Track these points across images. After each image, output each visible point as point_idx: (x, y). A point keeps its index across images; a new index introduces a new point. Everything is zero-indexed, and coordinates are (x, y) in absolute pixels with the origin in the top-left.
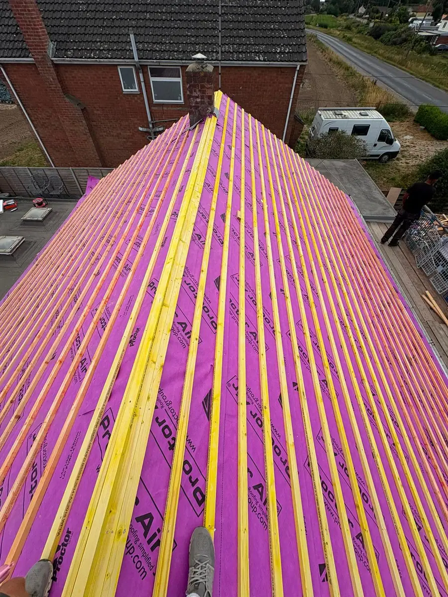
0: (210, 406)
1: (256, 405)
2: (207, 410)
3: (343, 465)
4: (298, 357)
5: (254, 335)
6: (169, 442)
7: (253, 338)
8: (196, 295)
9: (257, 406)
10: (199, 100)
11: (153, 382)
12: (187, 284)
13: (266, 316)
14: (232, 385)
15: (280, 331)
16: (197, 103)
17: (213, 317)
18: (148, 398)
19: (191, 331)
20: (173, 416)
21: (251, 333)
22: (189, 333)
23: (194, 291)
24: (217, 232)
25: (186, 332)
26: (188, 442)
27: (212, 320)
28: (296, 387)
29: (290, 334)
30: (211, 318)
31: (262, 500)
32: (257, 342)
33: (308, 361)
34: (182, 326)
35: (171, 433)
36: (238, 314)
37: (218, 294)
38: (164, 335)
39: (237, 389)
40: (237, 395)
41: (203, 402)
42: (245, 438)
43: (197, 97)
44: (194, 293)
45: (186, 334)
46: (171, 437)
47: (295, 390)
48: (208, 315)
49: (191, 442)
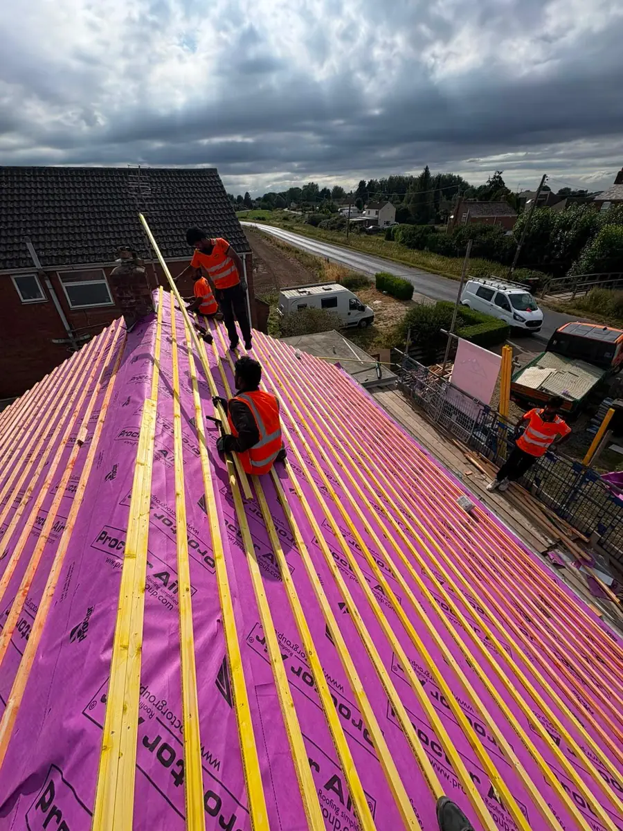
0: (229, 685)
1: (297, 655)
2: (225, 691)
3: (437, 693)
4: (335, 567)
5: (270, 557)
6: (173, 772)
7: (269, 562)
8: (174, 529)
9: (299, 656)
10: (133, 301)
11: (129, 679)
12: (159, 518)
13: (280, 528)
14: (255, 640)
15: (303, 541)
16: (131, 304)
17: (206, 552)
18: (125, 709)
19: (177, 582)
20: (172, 723)
21: (264, 556)
22: (174, 585)
23: (171, 523)
24: (188, 442)
25: (169, 585)
26: (205, 757)
27: (205, 556)
28: (344, 609)
29: (317, 542)
30: (203, 554)
31: (343, 803)
32: (277, 565)
33: (350, 568)
34: (161, 578)
35: (173, 755)
36: (241, 537)
37: (207, 520)
38: (135, 600)
39: (263, 641)
40: (266, 651)
41: (216, 682)
42: (293, 710)
43: (132, 298)
44: (172, 526)
45: (170, 588)
46: (176, 761)
47: (345, 612)
48: (199, 551)
49: (211, 756)
